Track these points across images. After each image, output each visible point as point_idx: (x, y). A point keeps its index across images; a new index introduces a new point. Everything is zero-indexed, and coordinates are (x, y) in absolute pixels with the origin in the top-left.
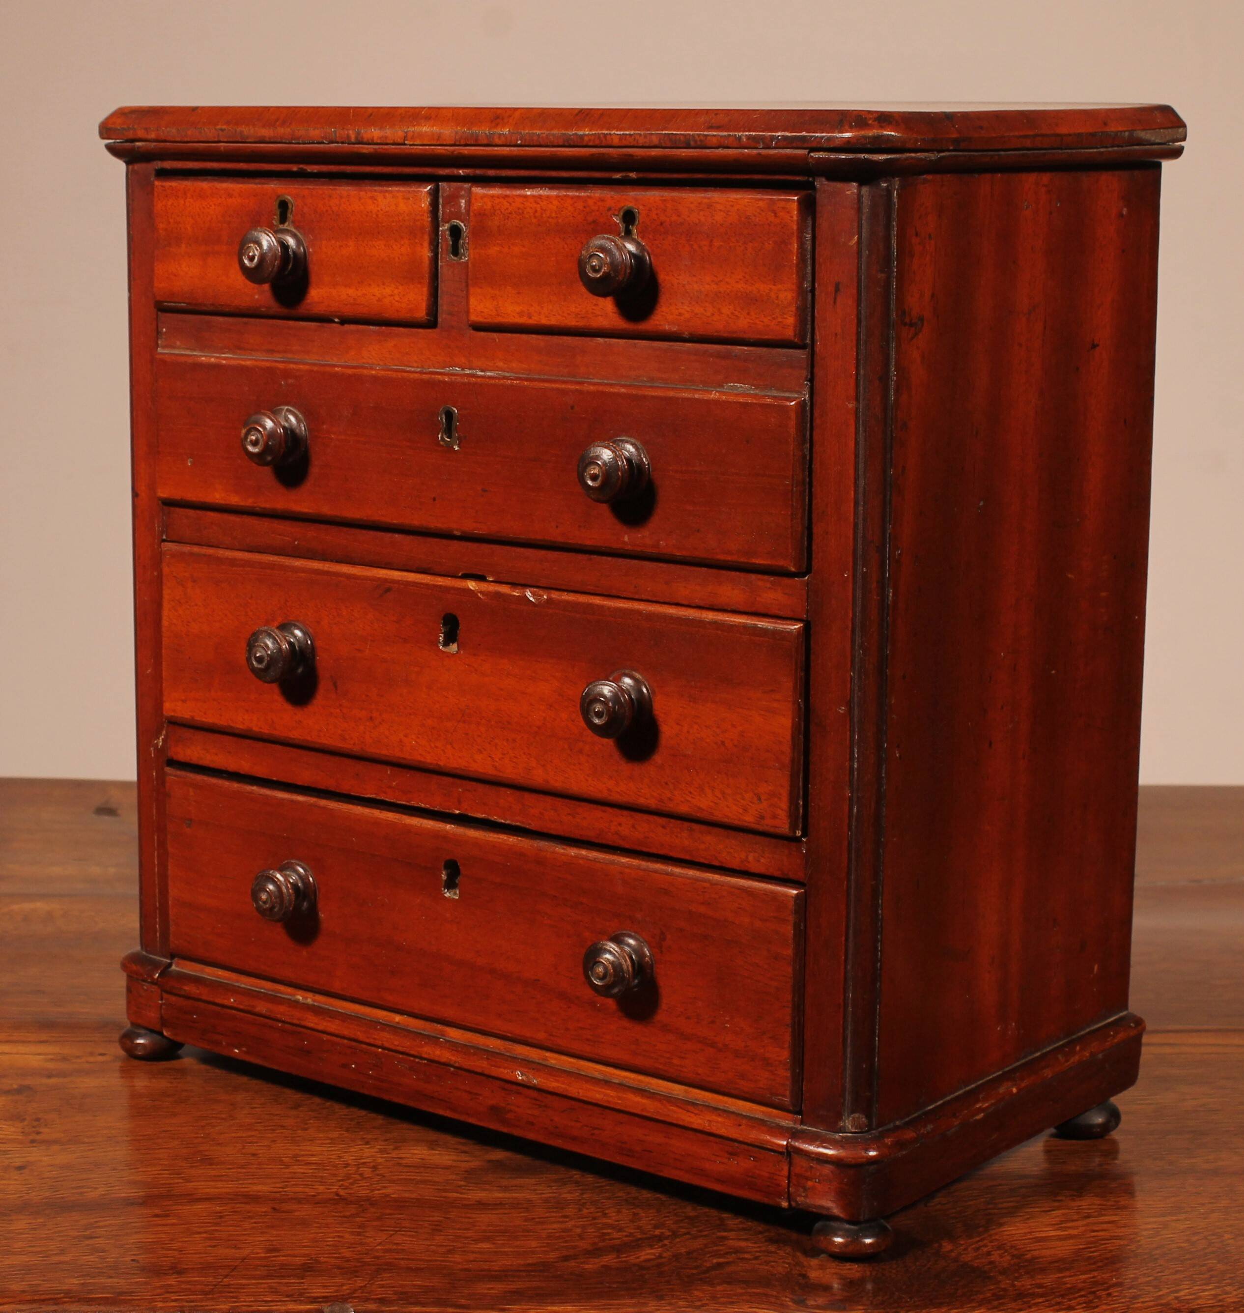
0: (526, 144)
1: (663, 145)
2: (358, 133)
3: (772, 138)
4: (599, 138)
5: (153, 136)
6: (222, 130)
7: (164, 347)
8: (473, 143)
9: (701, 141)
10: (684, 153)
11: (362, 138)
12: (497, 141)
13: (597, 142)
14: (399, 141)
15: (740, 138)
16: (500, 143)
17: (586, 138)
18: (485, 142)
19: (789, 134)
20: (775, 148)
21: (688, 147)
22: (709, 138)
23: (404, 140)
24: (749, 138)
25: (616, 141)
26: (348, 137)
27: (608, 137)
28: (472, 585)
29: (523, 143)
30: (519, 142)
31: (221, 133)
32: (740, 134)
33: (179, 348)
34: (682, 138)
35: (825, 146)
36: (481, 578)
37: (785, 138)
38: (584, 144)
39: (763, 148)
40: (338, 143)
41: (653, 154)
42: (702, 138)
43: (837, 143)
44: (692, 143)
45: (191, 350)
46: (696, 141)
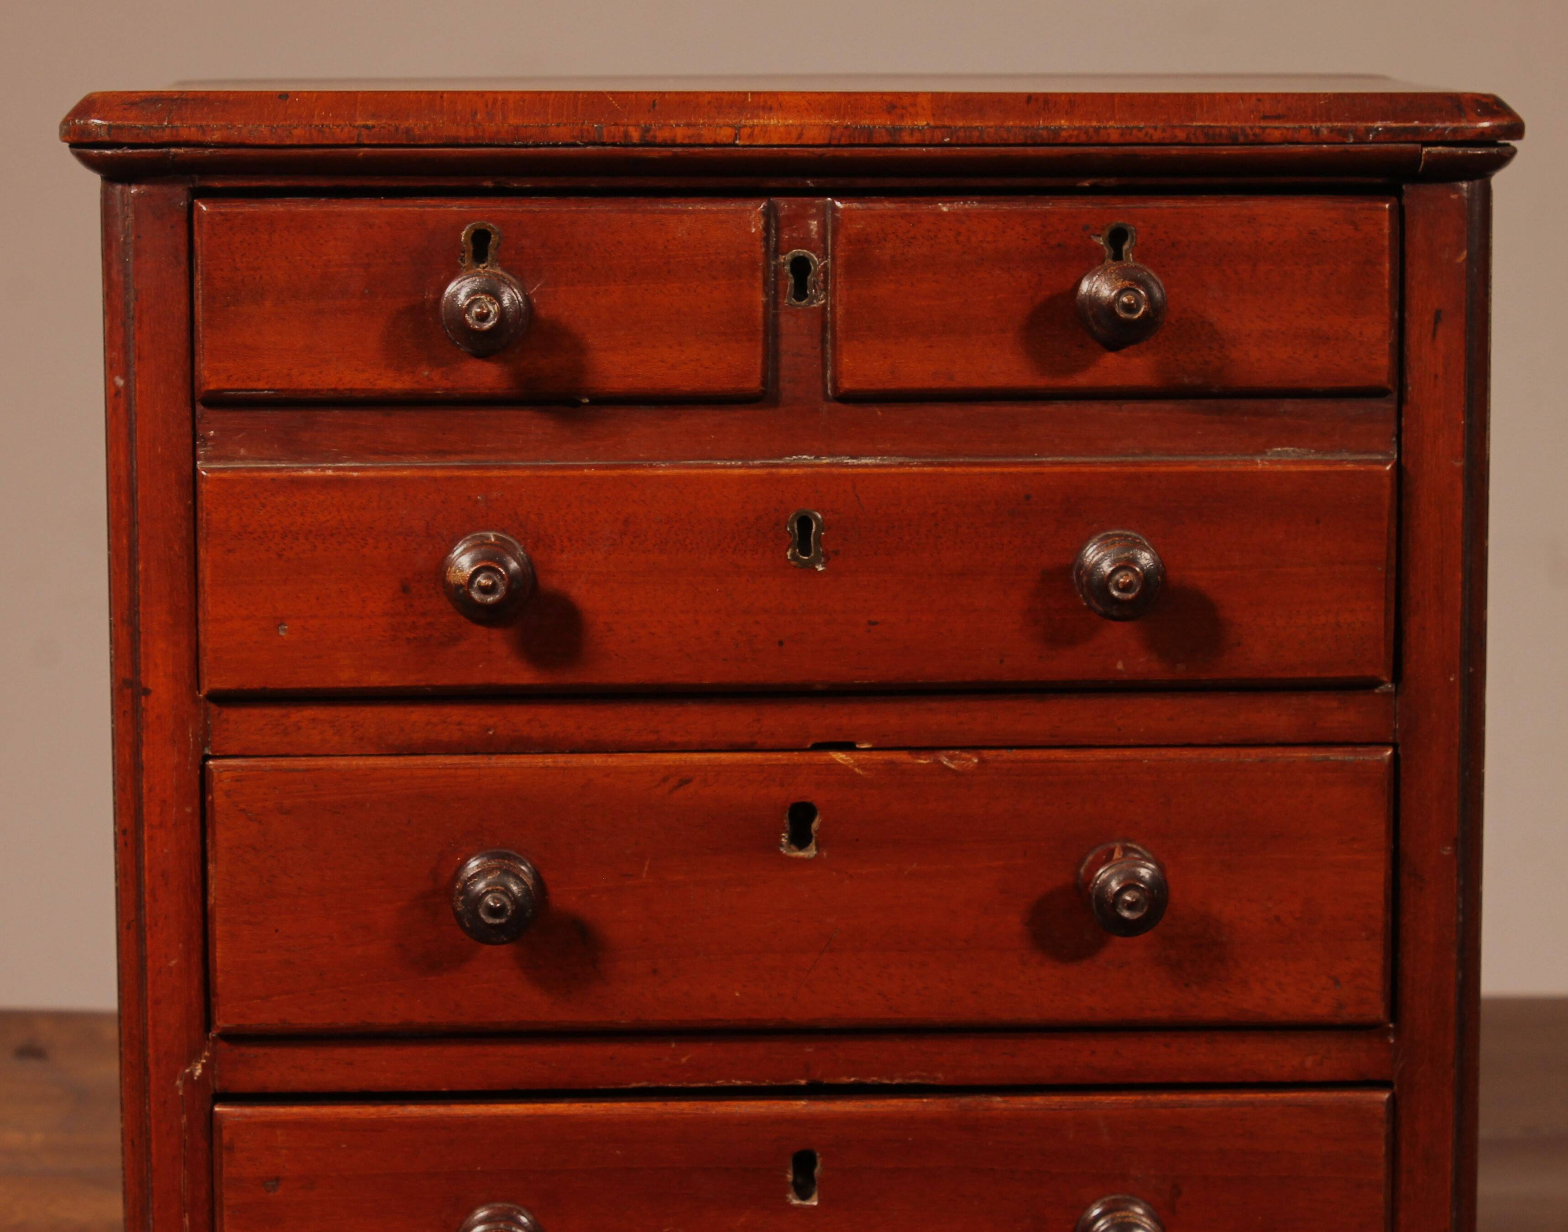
0: (960, 142)
1: (1194, 141)
2: (647, 130)
3: (1368, 130)
4: (1086, 133)
5: (216, 137)
6: (366, 127)
7: (209, 459)
8: (862, 142)
9: (1254, 135)
10: (1225, 151)
11: (655, 137)
12: (907, 138)
13: (1083, 138)
14: (725, 140)
15: (1317, 131)
16: (912, 141)
17: (1064, 134)
18: (886, 139)
19: (1394, 125)
20: (1371, 143)
21: (1235, 143)
22: (1268, 131)
23: (735, 139)
24: (1332, 130)
25: (1114, 137)
26: (626, 135)
27: (1102, 132)
28: (840, 757)
29: (954, 142)
30: (947, 140)
31: (364, 132)
32: (1318, 125)
33: (243, 459)
34: (1224, 131)
35: (1449, 139)
36: (848, 746)
37: (1387, 130)
38: (1061, 140)
39: (1354, 143)
40: (603, 144)
41: (1174, 152)
42: (1257, 131)
43: (1469, 135)
44: (1241, 139)
45: (271, 460)
46: (1246, 135)
